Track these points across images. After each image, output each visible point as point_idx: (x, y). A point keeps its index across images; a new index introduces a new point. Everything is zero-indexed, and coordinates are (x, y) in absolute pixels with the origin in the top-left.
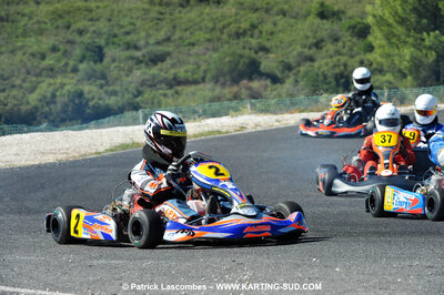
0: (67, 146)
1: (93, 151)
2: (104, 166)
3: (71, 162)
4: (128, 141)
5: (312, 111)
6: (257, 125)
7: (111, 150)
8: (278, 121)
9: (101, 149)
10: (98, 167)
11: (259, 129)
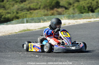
0: (4, 30)
1: (14, 32)
2: (20, 37)
3: (8, 36)
4: (26, 29)
5: (88, 19)
6: (69, 23)
7: (20, 32)
8: (76, 22)
9: (16, 32)
10: (18, 37)
11: (70, 25)
